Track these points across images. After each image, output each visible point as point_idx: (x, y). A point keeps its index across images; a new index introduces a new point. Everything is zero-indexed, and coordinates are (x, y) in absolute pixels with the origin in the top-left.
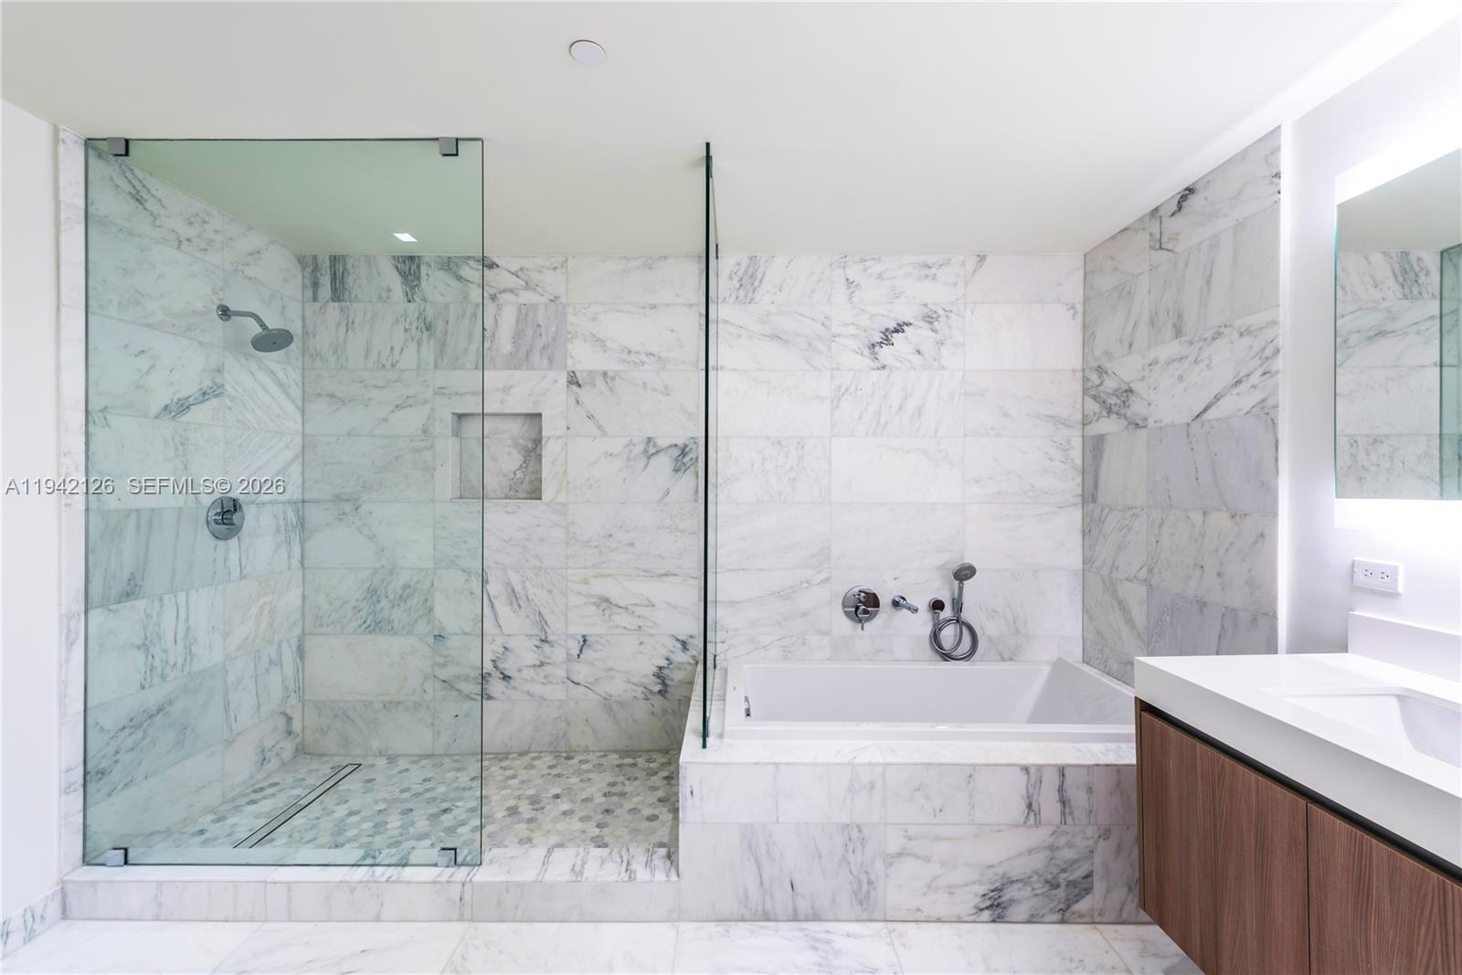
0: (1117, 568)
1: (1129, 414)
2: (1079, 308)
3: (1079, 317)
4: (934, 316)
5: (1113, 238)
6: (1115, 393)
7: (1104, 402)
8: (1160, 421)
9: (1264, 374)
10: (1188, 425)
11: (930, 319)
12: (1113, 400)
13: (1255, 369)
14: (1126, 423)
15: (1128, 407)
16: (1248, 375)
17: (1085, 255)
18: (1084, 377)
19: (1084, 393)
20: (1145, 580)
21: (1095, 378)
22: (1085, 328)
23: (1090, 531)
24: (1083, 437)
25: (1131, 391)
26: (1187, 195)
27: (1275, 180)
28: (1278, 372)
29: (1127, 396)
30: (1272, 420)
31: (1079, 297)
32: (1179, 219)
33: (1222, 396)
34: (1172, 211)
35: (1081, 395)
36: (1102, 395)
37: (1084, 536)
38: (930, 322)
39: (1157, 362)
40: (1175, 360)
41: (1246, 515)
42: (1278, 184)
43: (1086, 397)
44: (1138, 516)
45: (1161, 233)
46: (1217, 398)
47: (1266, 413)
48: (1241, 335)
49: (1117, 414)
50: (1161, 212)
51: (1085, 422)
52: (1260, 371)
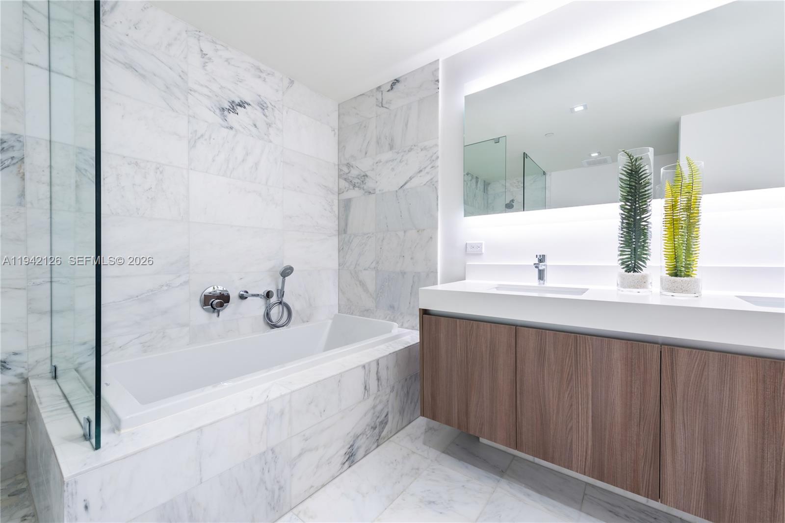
0: (359, 265)
1: (365, 188)
2: (336, 131)
3: (337, 135)
4: (265, 105)
5: (355, 98)
6: (358, 177)
7: (351, 182)
8: (382, 190)
9: (432, 167)
10: (397, 191)
11: (263, 106)
12: (356, 181)
13: (428, 165)
14: (364, 192)
15: (365, 184)
16: (425, 168)
17: (339, 105)
18: (339, 169)
19: (339, 177)
20: (375, 268)
21: (345, 170)
22: (339, 143)
23: (343, 248)
24: (339, 200)
25: (367, 176)
26: (395, 83)
27: (437, 83)
28: (438, 166)
29: (365, 178)
30: (436, 188)
31: (336, 126)
32: (391, 93)
33: (412, 178)
34: (389, 89)
35: (337, 179)
36: (350, 178)
37: (339, 252)
38: (262, 108)
39: (380, 162)
40: (390, 161)
41: (424, 230)
42: (438, 85)
43: (340, 179)
44: (371, 237)
45: (382, 99)
46: (411, 178)
47: (433, 184)
48: (422, 150)
49: (358, 187)
50: (382, 89)
51: (340, 192)
52: (430, 166)
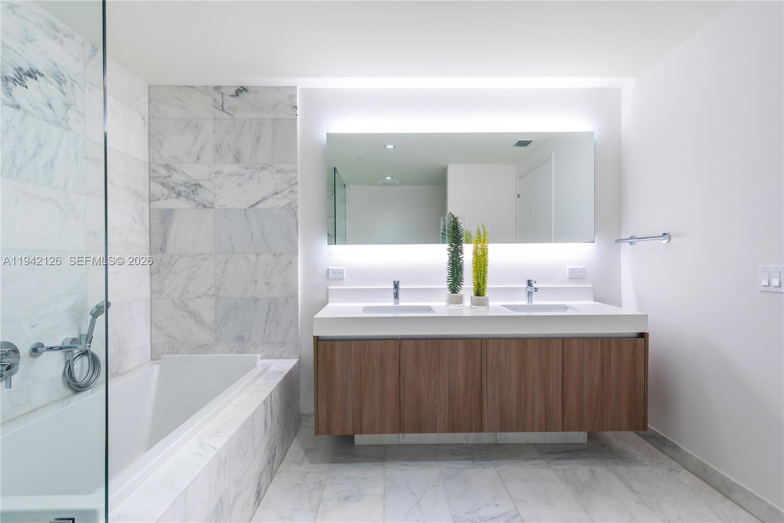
0: (187, 292)
1: (197, 199)
2: (147, 119)
3: (147, 125)
4: (62, 78)
5: (180, 87)
6: (184, 184)
7: (173, 188)
8: (225, 206)
9: (291, 192)
10: (245, 210)
11: (60, 80)
12: (182, 189)
13: (286, 189)
14: (195, 204)
15: (197, 194)
16: (282, 191)
17: (150, 87)
18: (150, 168)
19: (150, 179)
20: (214, 295)
21: (163, 172)
22: (150, 136)
23: (158, 271)
24: (150, 209)
25: (200, 186)
26: (242, 90)
27: (295, 109)
28: (297, 192)
29: (196, 188)
30: (295, 213)
31: (147, 114)
32: (234, 99)
33: (267, 198)
34: (232, 94)
35: (148, 180)
36: (171, 183)
37: (151, 275)
38: (59, 82)
39: (221, 173)
40: (237, 174)
41: (282, 254)
42: (296, 112)
43: (152, 182)
44: (206, 259)
45: (223, 102)
46: (264, 199)
47: (292, 209)
48: (278, 171)
49: (186, 197)
50: (222, 91)
51: (152, 198)
52: (289, 190)
